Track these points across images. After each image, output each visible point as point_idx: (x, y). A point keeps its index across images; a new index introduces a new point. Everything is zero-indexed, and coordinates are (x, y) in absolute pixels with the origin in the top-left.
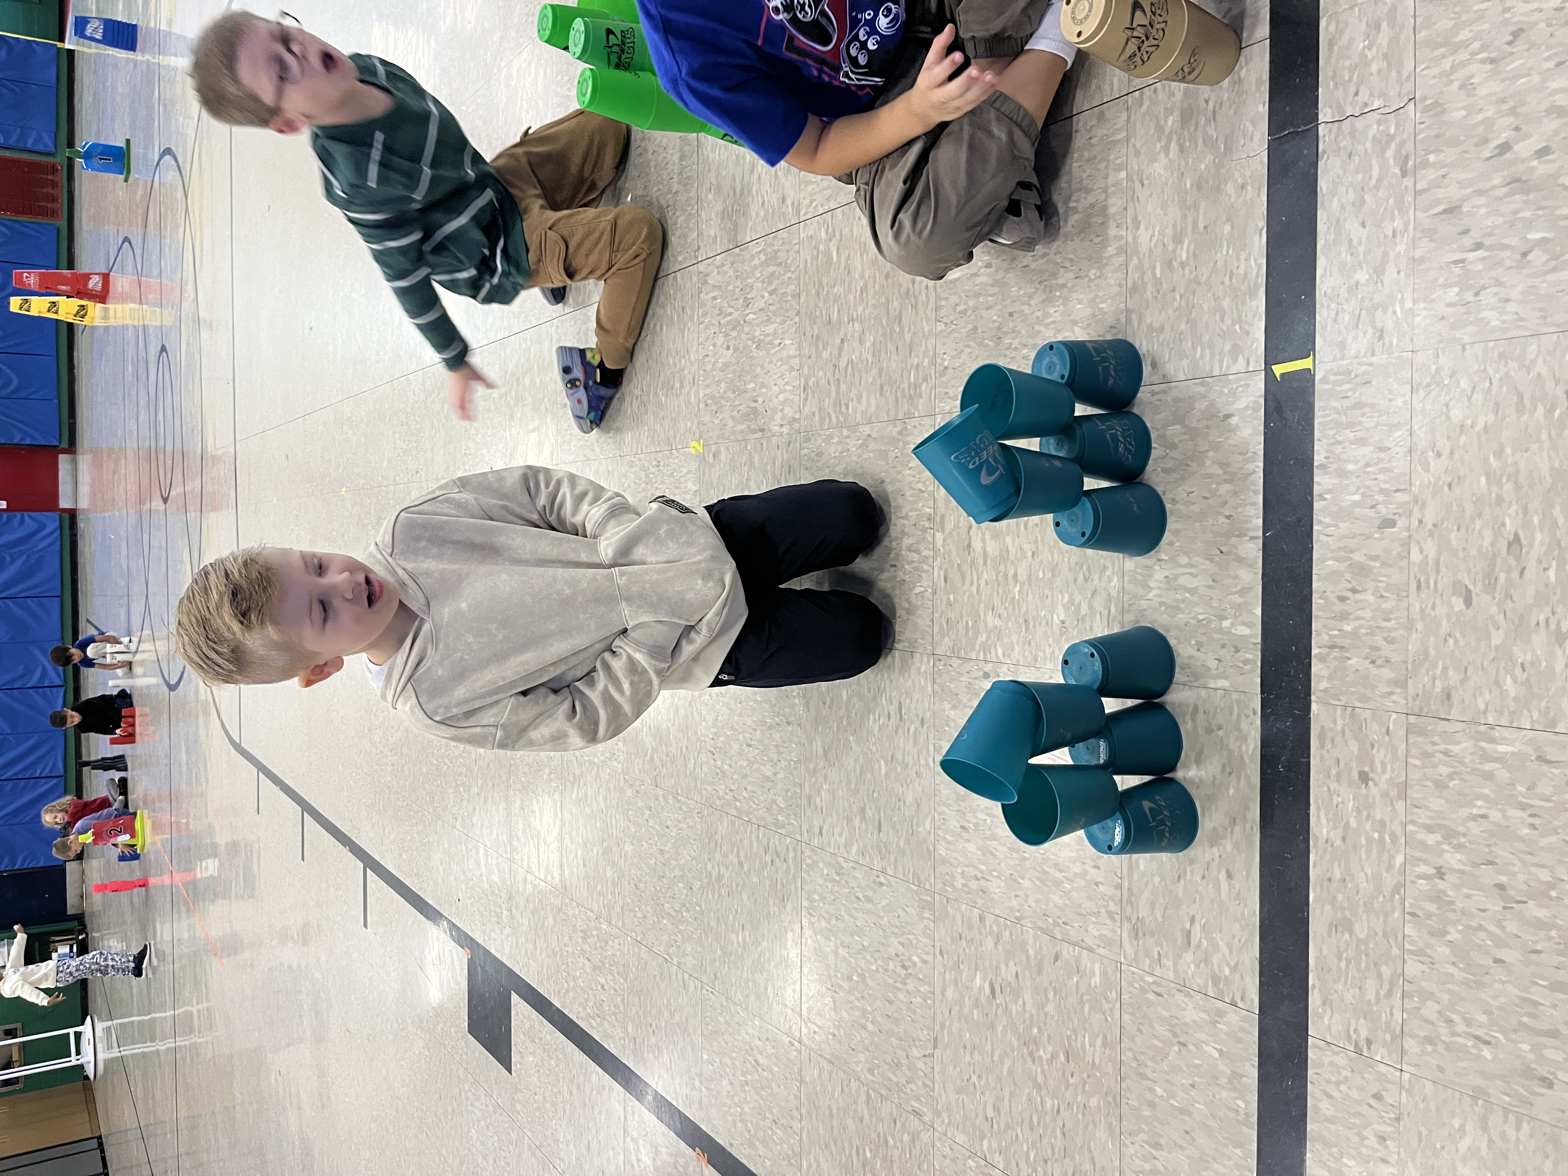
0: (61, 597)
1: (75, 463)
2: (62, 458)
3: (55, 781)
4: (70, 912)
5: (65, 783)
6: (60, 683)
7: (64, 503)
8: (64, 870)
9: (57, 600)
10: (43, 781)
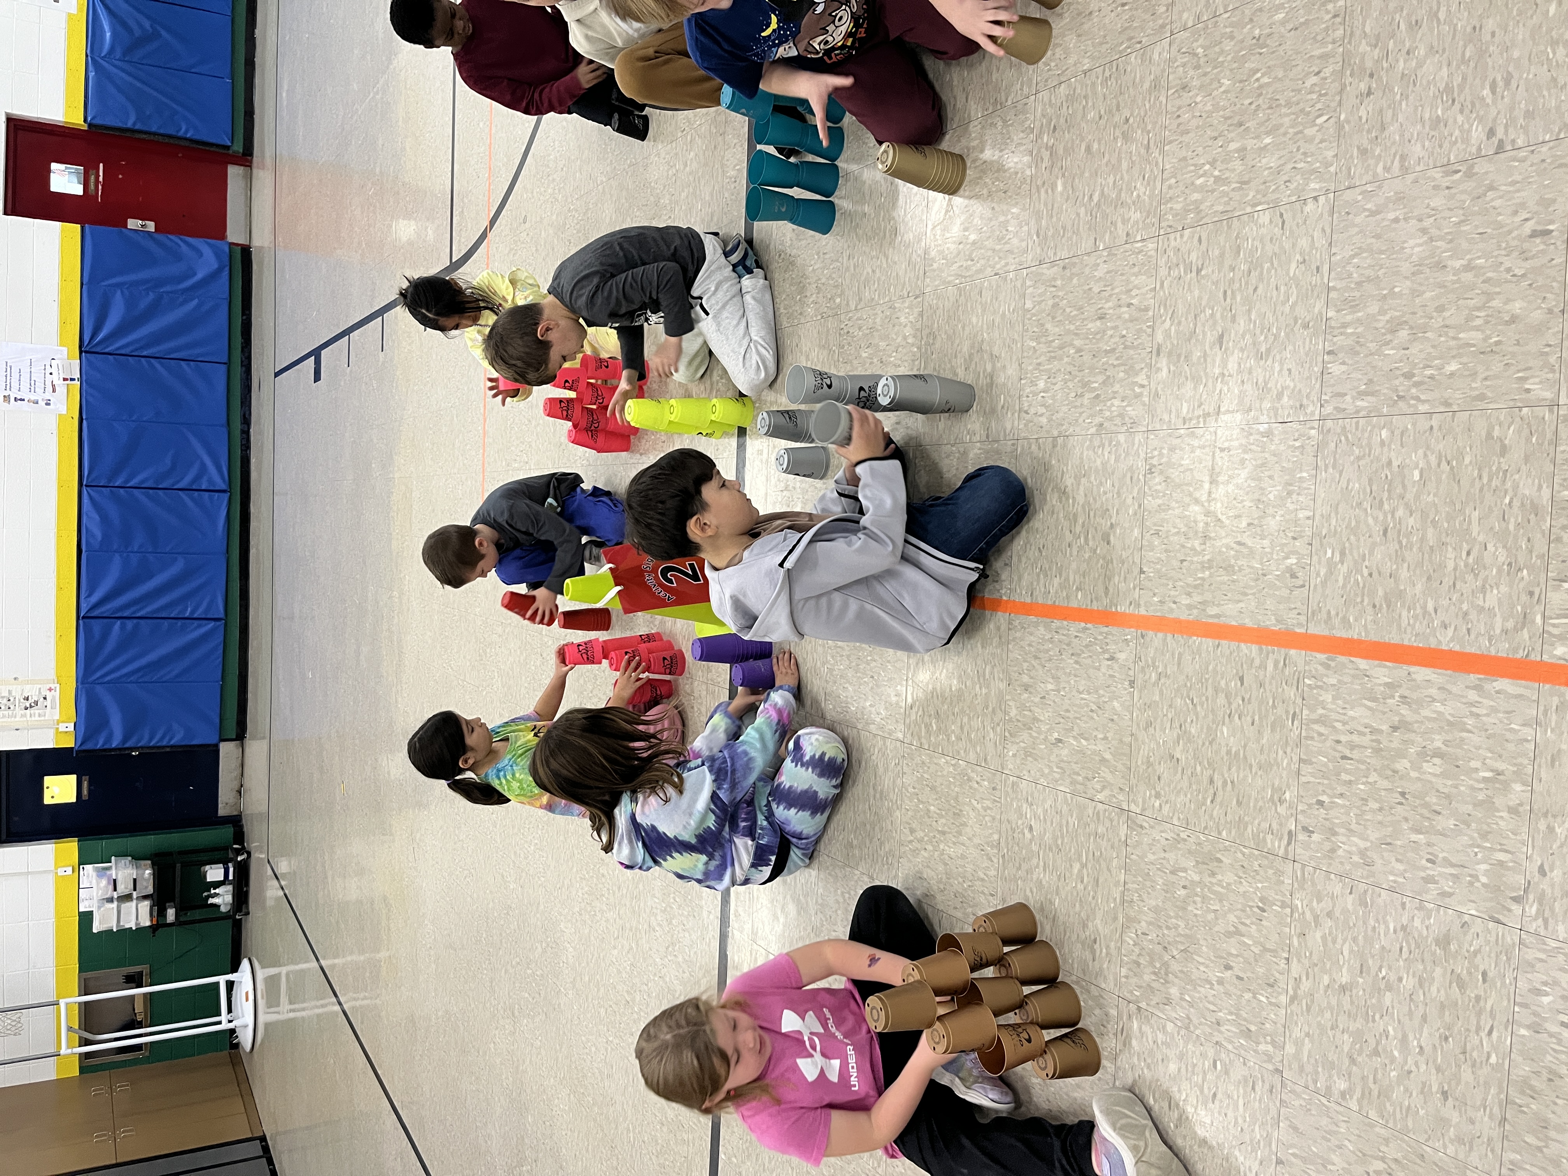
0: (228, 364)
1: (249, 179)
2: (234, 172)
3: (212, 624)
4: (222, 811)
5: (225, 630)
6: (223, 487)
7: (234, 235)
8: (218, 751)
9: (223, 368)
10: (196, 623)
